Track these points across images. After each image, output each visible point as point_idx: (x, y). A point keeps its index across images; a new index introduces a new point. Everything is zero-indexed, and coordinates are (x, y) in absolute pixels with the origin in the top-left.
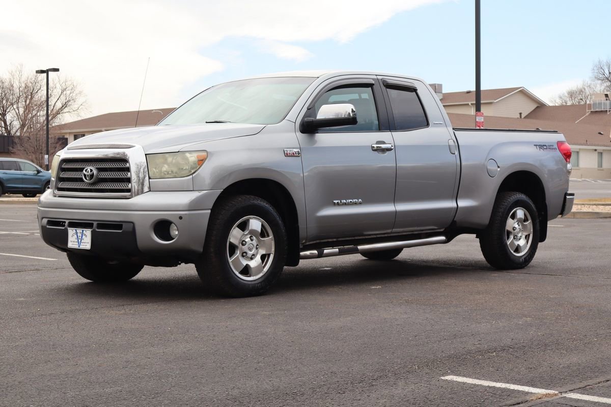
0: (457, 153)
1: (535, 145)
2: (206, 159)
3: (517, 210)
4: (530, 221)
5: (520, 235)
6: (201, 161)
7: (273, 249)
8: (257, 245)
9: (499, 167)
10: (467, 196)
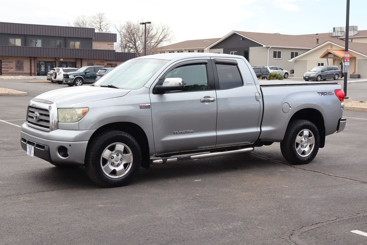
0: (261, 100)
1: (318, 93)
2: (88, 112)
3: (304, 130)
4: (313, 136)
5: (305, 145)
6: (84, 114)
7: (132, 160)
8: (121, 158)
9: (290, 107)
10: (268, 124)
